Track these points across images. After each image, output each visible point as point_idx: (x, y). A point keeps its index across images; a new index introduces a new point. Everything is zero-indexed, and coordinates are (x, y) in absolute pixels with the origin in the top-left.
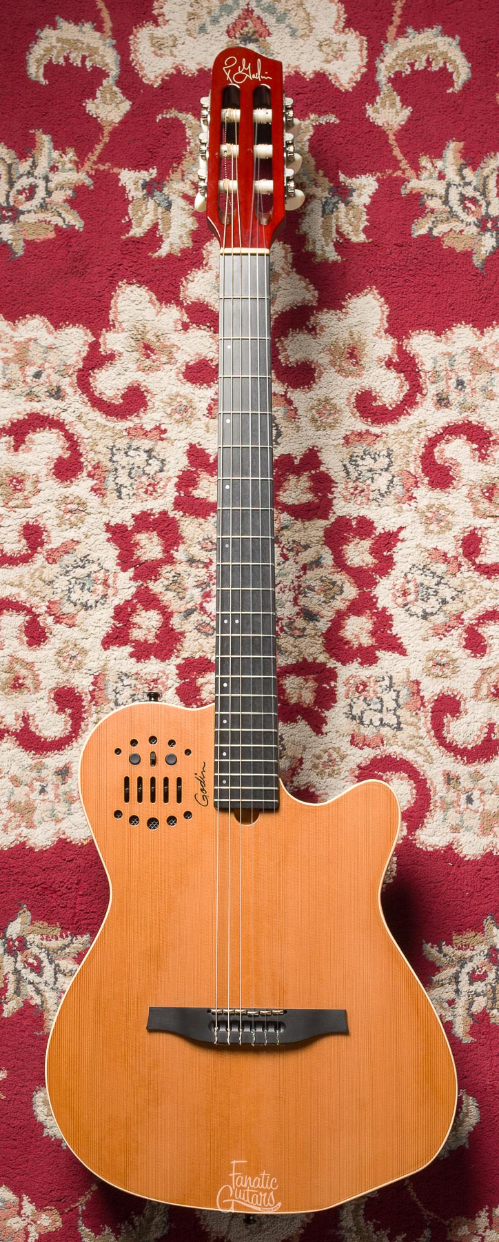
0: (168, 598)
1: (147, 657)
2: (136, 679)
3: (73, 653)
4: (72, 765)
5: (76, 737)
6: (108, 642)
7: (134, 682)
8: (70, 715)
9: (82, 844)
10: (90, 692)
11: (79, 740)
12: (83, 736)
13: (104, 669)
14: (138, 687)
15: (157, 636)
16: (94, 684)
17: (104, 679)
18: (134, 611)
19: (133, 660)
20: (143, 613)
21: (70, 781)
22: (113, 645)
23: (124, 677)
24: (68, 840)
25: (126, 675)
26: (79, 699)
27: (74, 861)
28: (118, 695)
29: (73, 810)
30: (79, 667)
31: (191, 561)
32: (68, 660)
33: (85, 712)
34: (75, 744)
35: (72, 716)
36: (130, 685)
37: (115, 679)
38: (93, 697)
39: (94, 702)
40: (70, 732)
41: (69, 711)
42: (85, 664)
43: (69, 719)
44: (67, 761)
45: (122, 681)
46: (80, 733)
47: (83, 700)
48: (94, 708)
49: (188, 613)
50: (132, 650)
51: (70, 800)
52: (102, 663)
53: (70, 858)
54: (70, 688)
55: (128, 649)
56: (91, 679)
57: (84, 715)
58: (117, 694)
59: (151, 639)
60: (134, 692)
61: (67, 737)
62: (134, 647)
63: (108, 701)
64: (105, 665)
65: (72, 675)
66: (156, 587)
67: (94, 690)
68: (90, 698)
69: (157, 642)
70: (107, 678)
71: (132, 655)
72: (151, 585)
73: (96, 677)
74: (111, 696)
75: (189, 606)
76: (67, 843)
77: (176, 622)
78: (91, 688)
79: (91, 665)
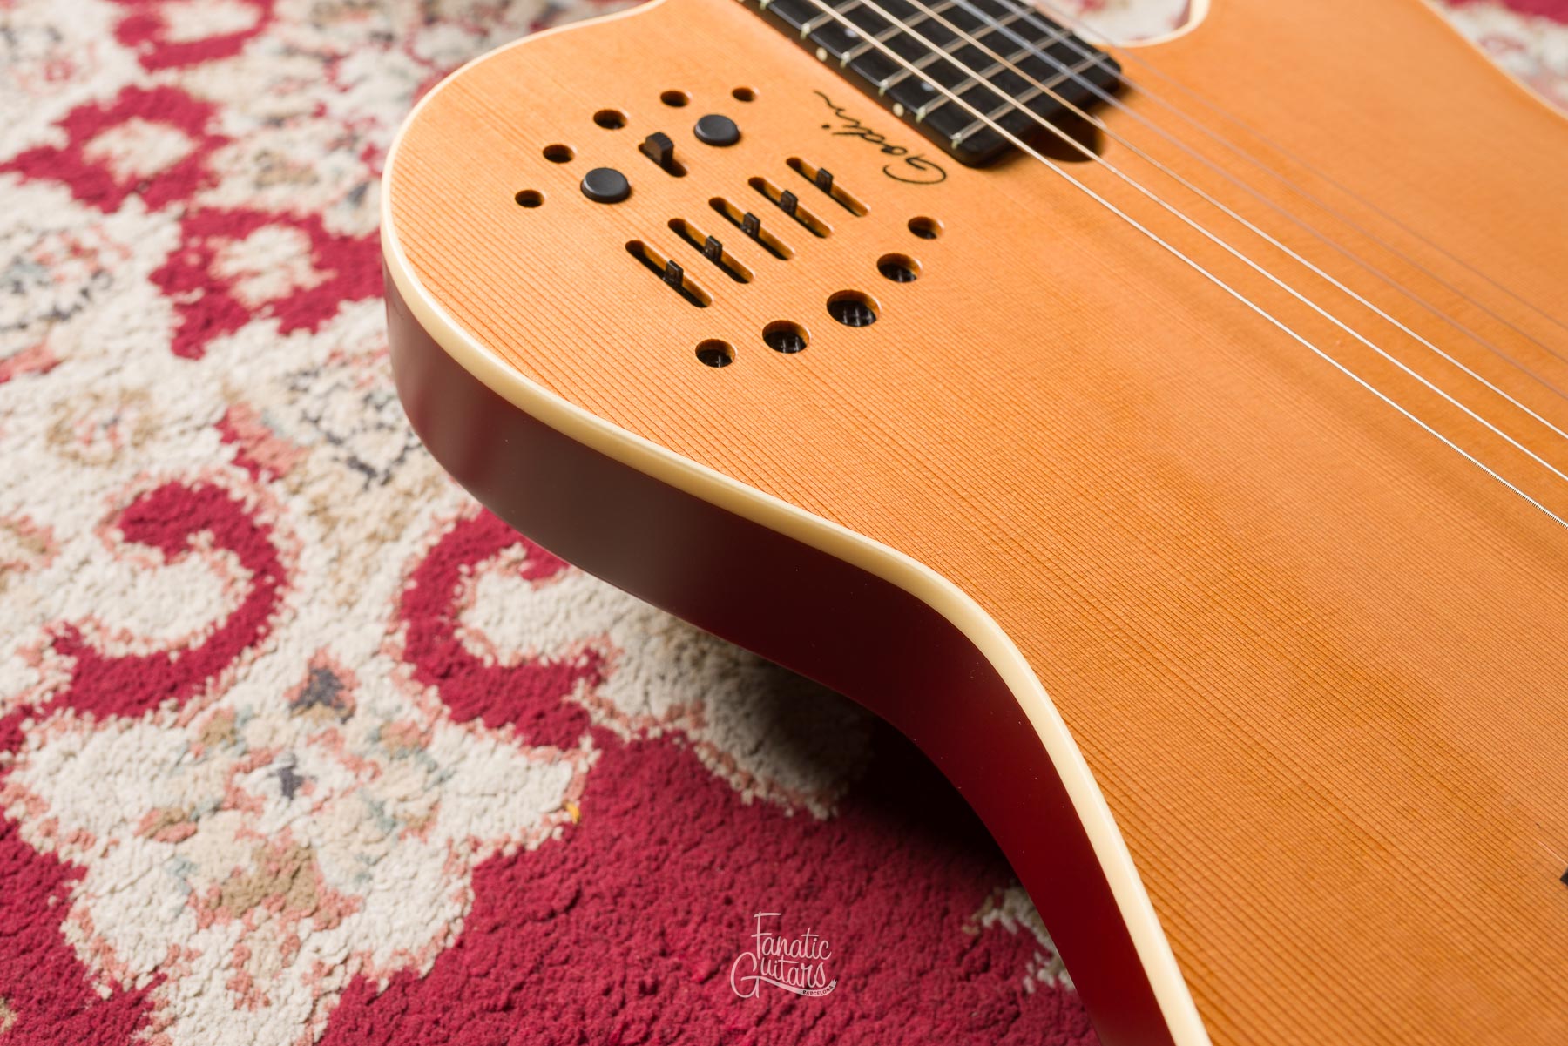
0: (275, 198)
1: (330, 311)
2: (344, 364)
3: (106, 414)
4: (332, 654)
5: (282, 580)
6: (188, 343)
7: (343, 375)
8: (214, 546)
9: (563, 824)
10: (238, 461)
11: (298, 581)
12: (303, 563)
13: (230, 395)
14: (365, 374)
15: (318, 267)
16: (229, 437)
17: (249, 416)
18: (208, 257)
19: (301, 337)
20: (238, 247)
21: (361, 697)
22: (213, 336)
23: (303, 382)
24: (510, 851)
25: (306, 374)
26: (213, 494)
27: (588, 892)
28: (324, 425)
29: (445, 763)
30: (146, 432)
31: (277, 122)
32: (100, 434)
33: (257, 510)
34: (292, 599)
35: (226, 540)
36: (338, 386)
37: (283, 395)
38: (254, 468)
39: (264, 476)
40: (254, 580)
41: (204, 538)
42: (162, 415)
43: (220, 554)
44: (308, 654)
45: (306, 390)
46: (286, 562)
47: (225, 492)
48: (278, 489)
49: (358, 195)
50: (275, 323)
51: (415, 742)
52: (215, 387)
53: (566, 893)
54: (159, 492)
55: (261, 331)
56: (212, 436)
57: (261, 520)
58: (316, 421)
59: (309, 279)
60: (362, 393)
61: (252, 598)
62: (274, 315)
63: (310, 448)
64: (225, 386)
65: (143, 458)
66: (229, 195)
67: (242, 452)
68: (243, 474)
69: (329, 275)
70: (256, 407)
71: (285, 331)
72: (208, 198)
73: (222, 425)
74: (306, 435)
75: (349, 183)
76: (512, 862)
77: (340, 221)
78: (230, 452)
79: (182, 408)
